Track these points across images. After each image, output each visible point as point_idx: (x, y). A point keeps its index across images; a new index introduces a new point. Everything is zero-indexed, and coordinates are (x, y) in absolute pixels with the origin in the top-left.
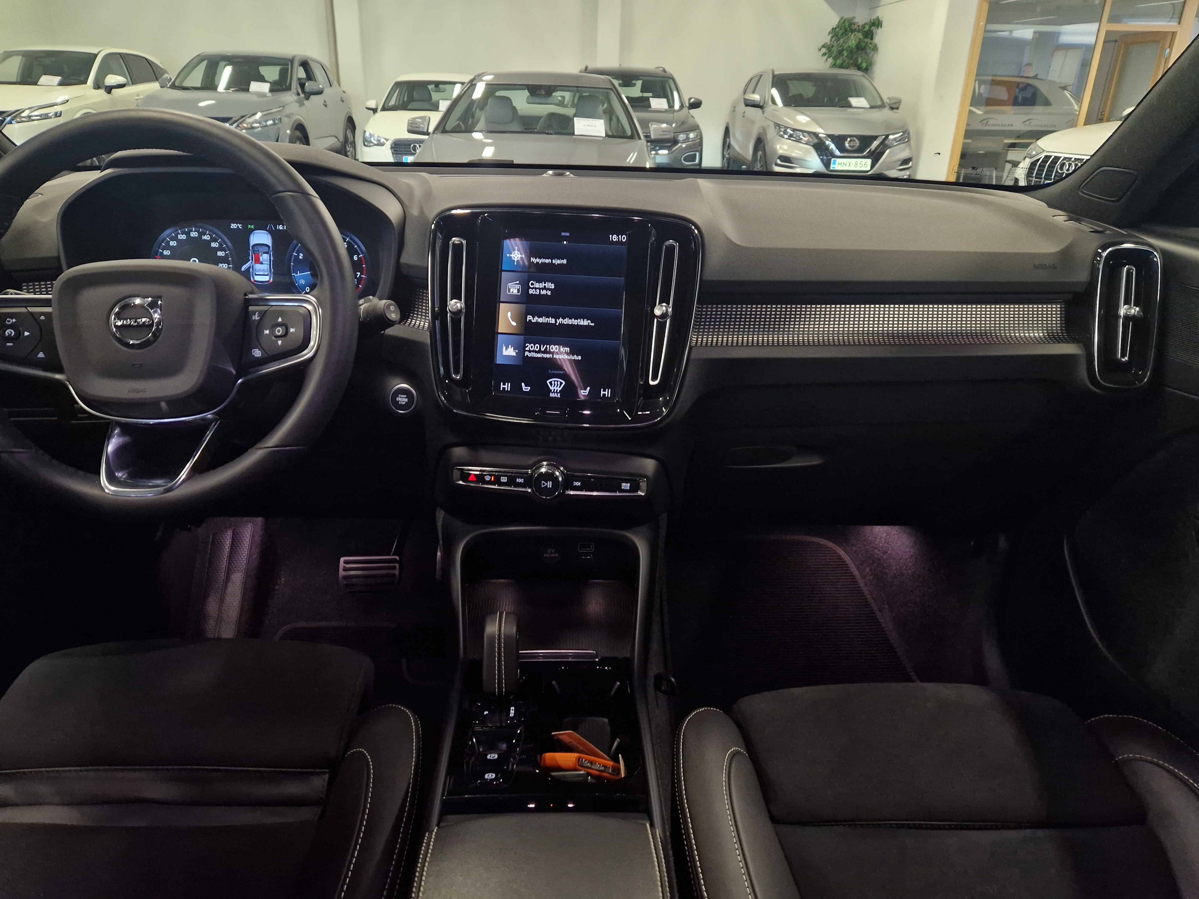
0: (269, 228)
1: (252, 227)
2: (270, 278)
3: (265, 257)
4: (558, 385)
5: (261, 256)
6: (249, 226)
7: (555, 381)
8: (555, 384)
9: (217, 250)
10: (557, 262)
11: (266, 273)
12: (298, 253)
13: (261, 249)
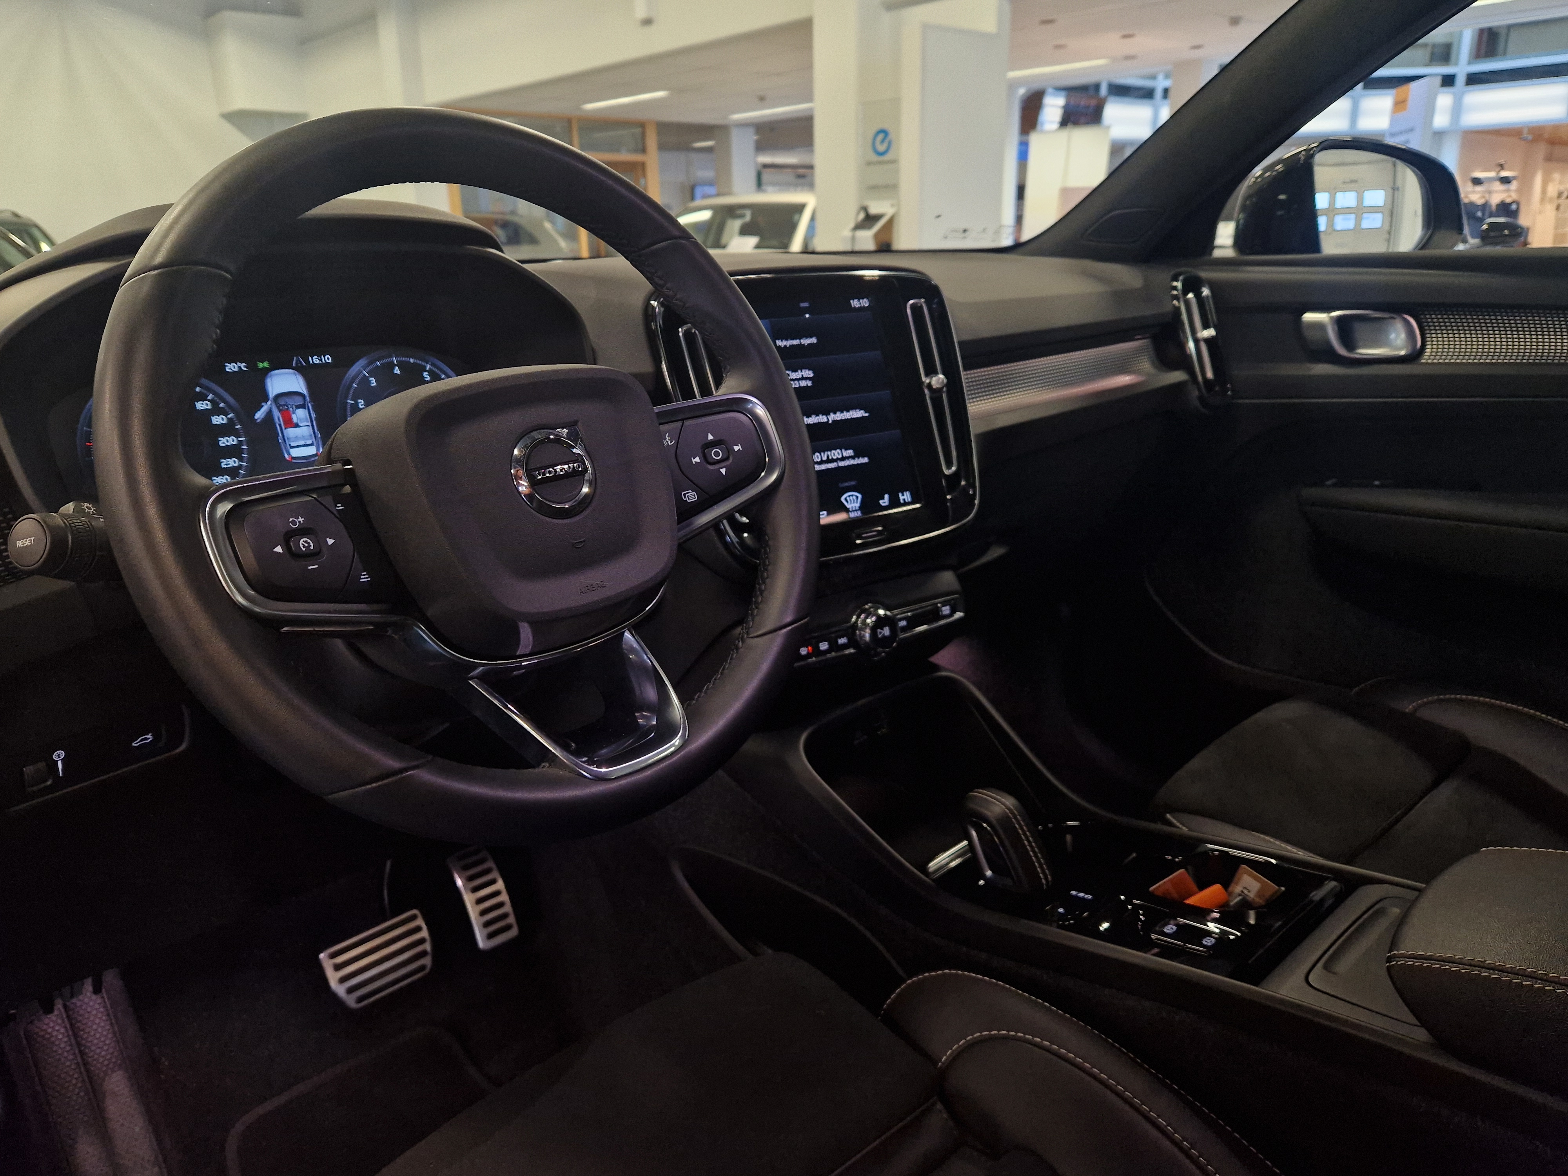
0: (297, 363)
1: (266, 365)
2: (318, 449)
3: (300, 415)
4: (854, 500)
5: (294, 413)
6: (261, 365)
7: (849, 496)
8: (850, 500)
9: (208, 414)
10: (806, 342)
11: (309, 442)
12: (355, 399)
13: (290, 401)
